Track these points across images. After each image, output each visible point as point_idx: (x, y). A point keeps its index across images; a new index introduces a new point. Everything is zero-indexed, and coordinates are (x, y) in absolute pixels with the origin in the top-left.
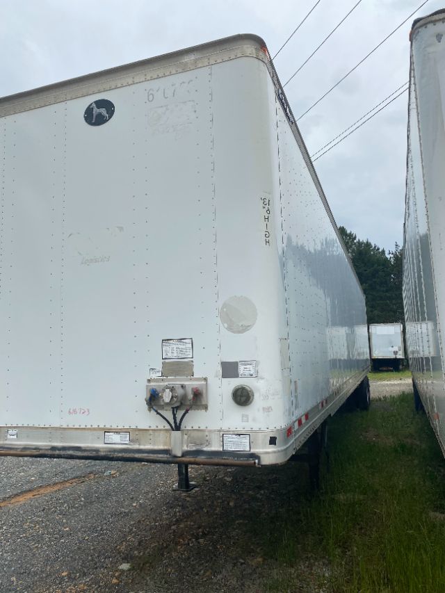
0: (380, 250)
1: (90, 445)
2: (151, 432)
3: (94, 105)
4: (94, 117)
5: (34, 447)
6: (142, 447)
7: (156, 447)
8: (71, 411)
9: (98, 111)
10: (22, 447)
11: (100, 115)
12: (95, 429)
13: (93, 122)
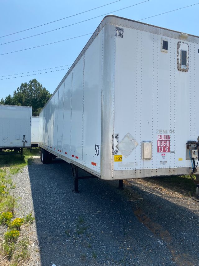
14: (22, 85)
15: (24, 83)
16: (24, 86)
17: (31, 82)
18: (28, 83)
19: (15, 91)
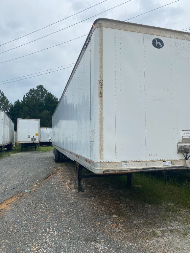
0: (56, 98)
1: (158, 166)
2: (178, 161)
3: (156, 40)
4: (156, 45)
5: (135, 169)
6: (176, 166)
7: (181, 165)
8: (150, 155)
9: (158, 43)
10: (130, 169)
11: (158, 44)
12: (159, 161)
13: (156, 46)
14: (31, 90)
15: (32, 89)
16: (32, 91)
17: (38, 87)
18: (35, 88)
19: (25, 96)
